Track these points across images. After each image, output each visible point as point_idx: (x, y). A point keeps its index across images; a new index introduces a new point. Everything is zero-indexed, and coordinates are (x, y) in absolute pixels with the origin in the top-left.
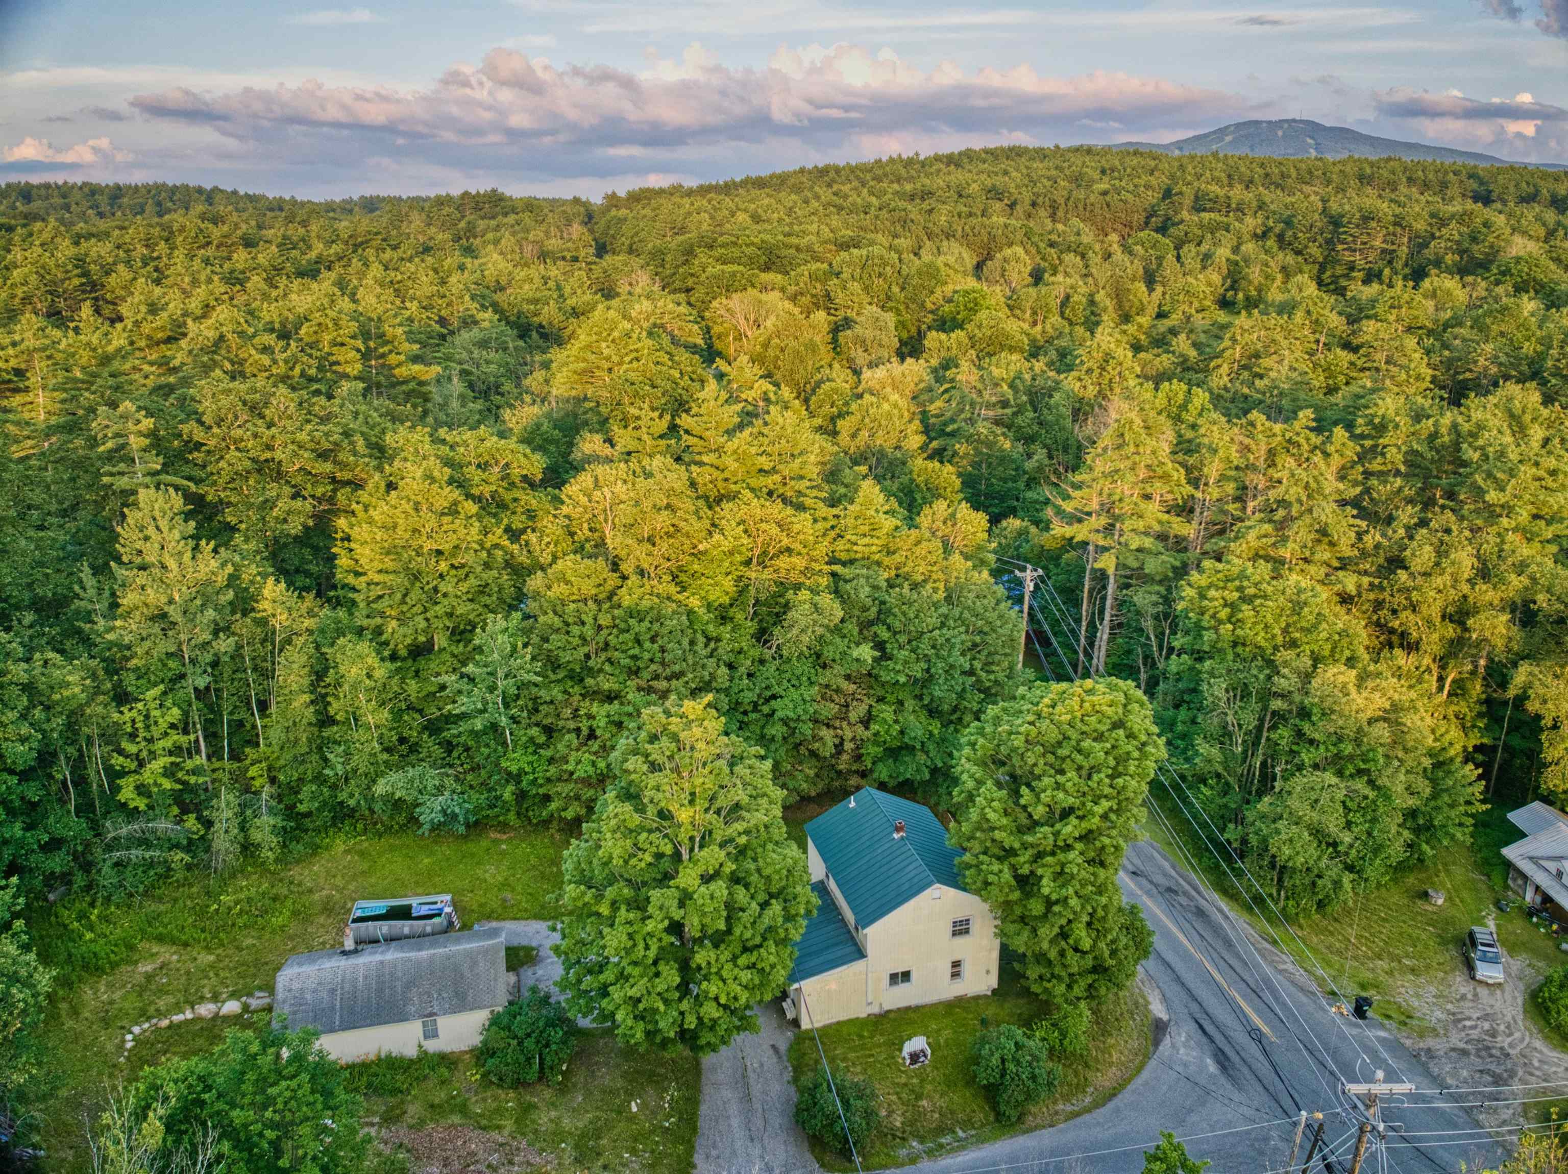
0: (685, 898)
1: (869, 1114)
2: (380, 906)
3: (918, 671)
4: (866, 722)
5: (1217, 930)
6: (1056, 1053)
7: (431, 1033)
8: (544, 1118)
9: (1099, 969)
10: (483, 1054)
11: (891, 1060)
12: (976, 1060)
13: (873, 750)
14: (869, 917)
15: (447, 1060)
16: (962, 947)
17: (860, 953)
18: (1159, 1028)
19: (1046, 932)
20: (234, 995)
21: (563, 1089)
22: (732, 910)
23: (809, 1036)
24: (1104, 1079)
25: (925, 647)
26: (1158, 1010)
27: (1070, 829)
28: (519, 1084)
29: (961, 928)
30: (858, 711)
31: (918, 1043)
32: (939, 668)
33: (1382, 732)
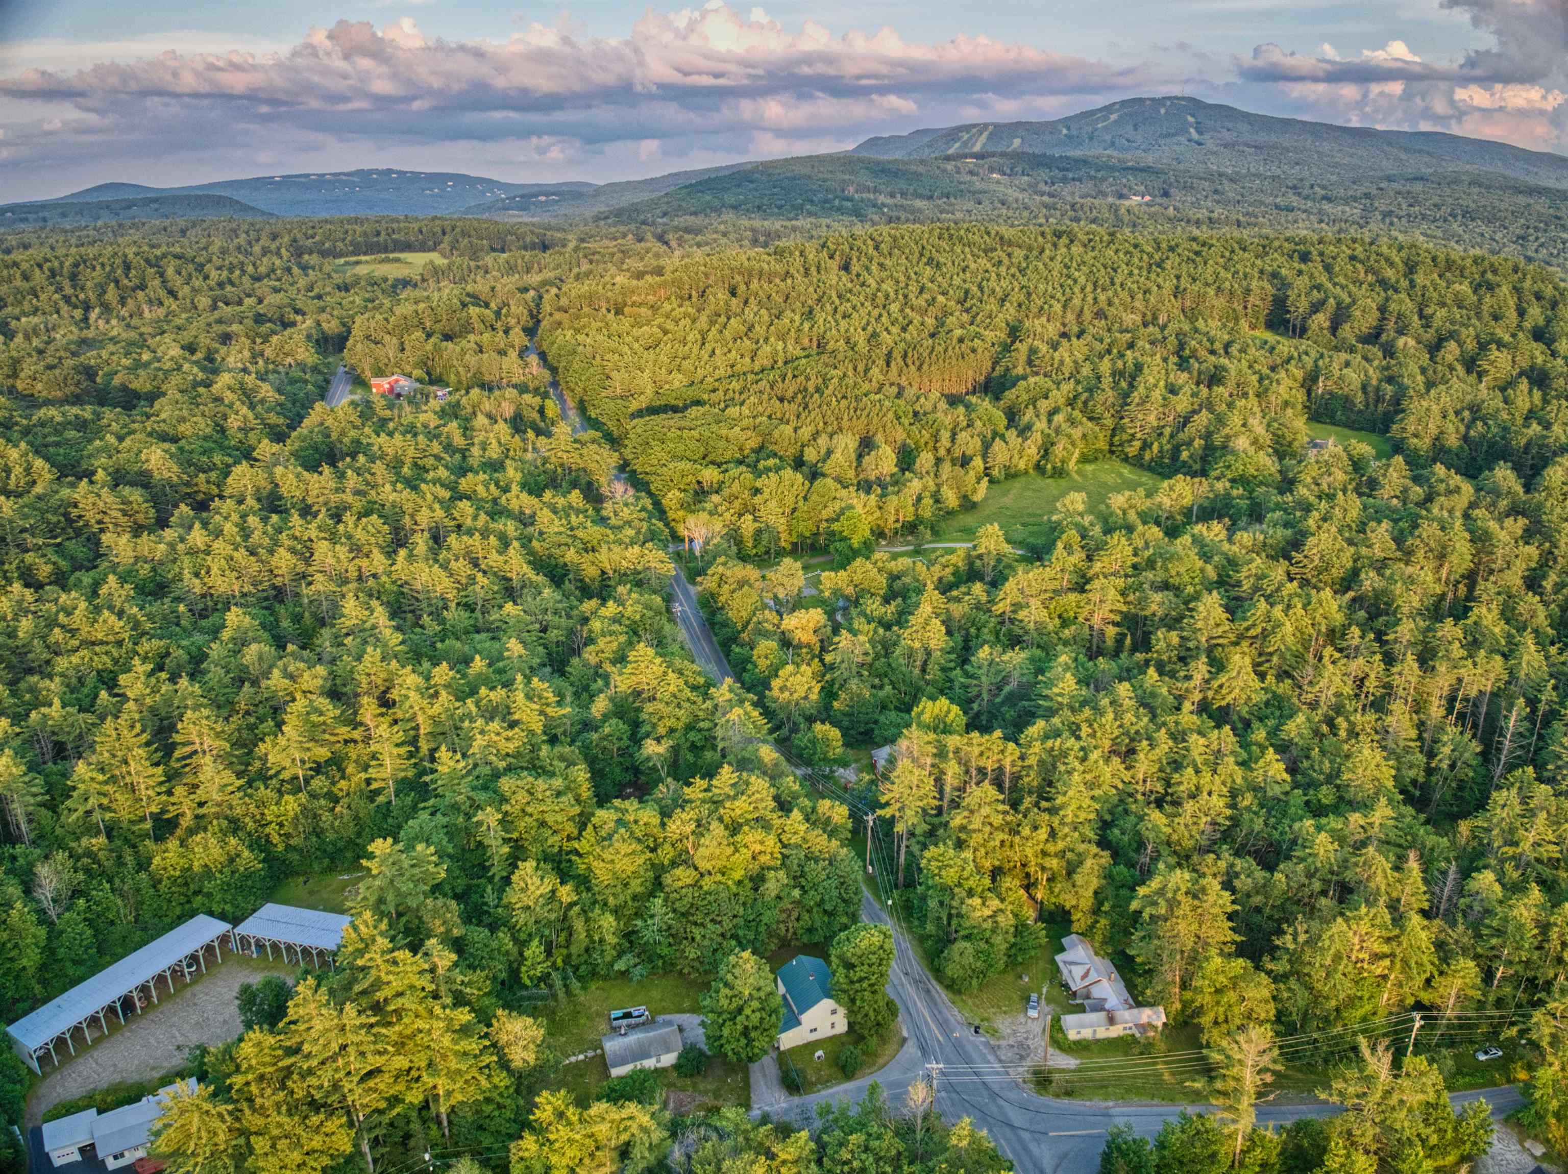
0: (747, 1017)
1: (805, 1078)
2: (619, 1013)
3: (818, 898)
4: (798, 920)
5: (932, 999)
6: (864, 1053)
7: (658, 1061)
8: (701, 1087)
9: (878, 1024)
10: (677, 1067)
11: (812, 1059)
12: (838, 1058)
13: (800, 931)
14: (802, 1012)
15: (664, 1070)
16: (834, 1018)
17: (799, 1024)
18: (905, 1040)
19: (859, 1016)
20: (580, 1052)
21: (705, 1077)
22: (762, 1019)
23: (784, 1052)
24: (881, 1061)
25: (821, 889)
26: (905, 1033)
27: (865, 985)
28: (692, 1076)
29: (834, 1012)
30: (795, 915)
31: (820, 1053)
32: (826, 897)
33: (988, 925)
